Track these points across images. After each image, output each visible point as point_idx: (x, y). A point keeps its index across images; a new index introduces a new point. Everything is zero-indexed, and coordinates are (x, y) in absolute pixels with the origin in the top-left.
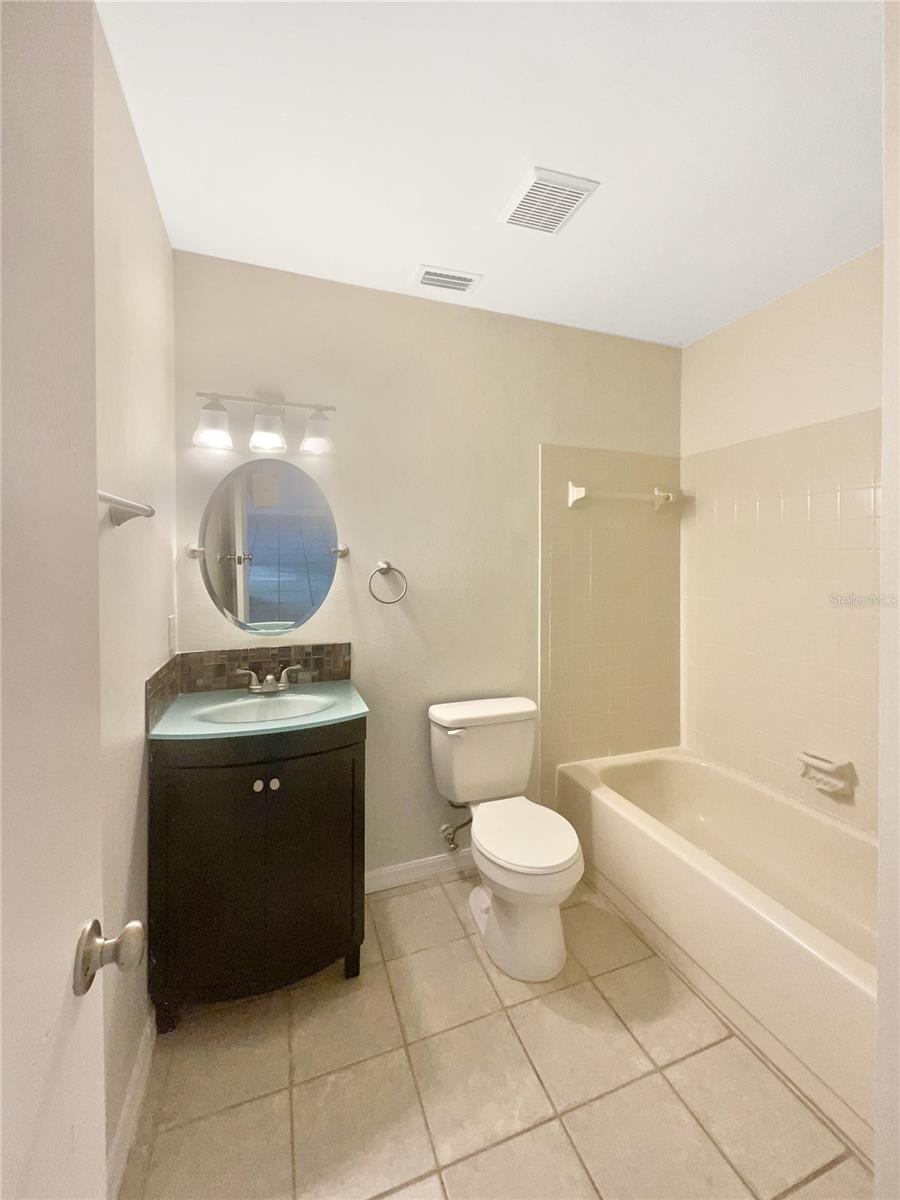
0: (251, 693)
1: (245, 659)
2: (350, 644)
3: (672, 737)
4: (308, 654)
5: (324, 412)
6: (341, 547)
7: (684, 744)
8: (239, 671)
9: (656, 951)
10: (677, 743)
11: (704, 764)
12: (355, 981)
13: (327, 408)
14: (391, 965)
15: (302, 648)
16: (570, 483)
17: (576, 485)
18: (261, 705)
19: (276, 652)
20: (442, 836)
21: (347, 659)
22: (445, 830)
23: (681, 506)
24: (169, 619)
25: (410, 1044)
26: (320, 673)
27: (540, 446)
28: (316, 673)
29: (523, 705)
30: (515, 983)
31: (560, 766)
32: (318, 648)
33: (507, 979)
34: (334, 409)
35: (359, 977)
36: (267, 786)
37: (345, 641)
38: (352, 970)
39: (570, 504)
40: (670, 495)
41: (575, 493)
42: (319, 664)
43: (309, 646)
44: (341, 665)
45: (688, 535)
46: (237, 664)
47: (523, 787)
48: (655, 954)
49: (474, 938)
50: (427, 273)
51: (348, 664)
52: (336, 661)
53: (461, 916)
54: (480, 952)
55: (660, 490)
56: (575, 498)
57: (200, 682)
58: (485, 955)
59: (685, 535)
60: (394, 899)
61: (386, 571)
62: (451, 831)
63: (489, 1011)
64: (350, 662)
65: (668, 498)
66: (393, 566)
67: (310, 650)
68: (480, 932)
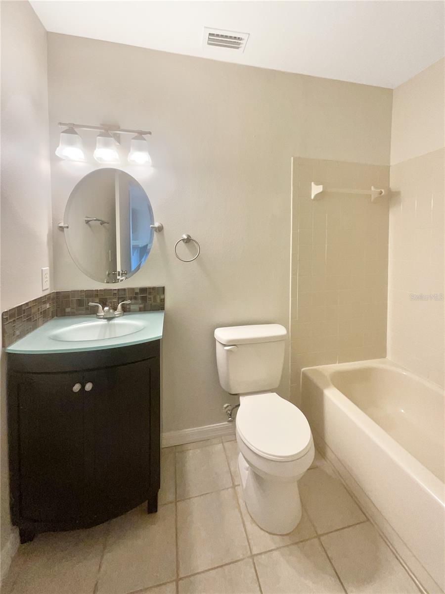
0: (99, 318)
1: (97, 296)
2: (164, 288)
3: (381, 352)
4: (136, 294)
5: (143, 136)
6: (156, 225)
7: (389, 357)
8: (91, 304)
9: (369, 518)
10: (385, 357)
11: (404, 373)
12: (153, 515)
13: (146, 133)
14: (180, 505)
15: (133, 289)
16: (313, 183)
17: (317, 184)
18: (102, 326)
19: (116, 292)
20: (224, 411)
21: (162, 297)
22: (226, 408)
23: (390, 198)
24: (42, 270)
25: (181, 579)
26: (144, 306)
27: (292, 158)
28: (142, 306)
29: (278, 330)
30: (263, 532)
31: (303, 369)
32: (143, 290)
33: (256, 528)
34: (150, 133)
35: (158, 512)
36: (83, 387)
37: (162, 285)
38: (153, 508)
39: (312, 197)
40: (383, 190)
41: (316, 189)
42: (144, 299)
43: (137, 288)
44: (159, 301)
45: (394, 217)
46: (90, 299)
47: (276, 385)
48: (368, 520)
49: (239, 489)
50: (210, 34)
51: (163, 300)
52: (155, 298)
53: (232, 469)
54: (241, 501)
55: (375, 188)
56: (316, 193)
57: (68, 310)
58: (244, 504)
59: (392, 218)
60: (191, 451)
61: (188, 240)
62: (230, 408)
63: (241, 557)
64: (164, 299)
65: (381, 193)
66: (193, 237)
67: (138, 291)
68: (242, 486)
